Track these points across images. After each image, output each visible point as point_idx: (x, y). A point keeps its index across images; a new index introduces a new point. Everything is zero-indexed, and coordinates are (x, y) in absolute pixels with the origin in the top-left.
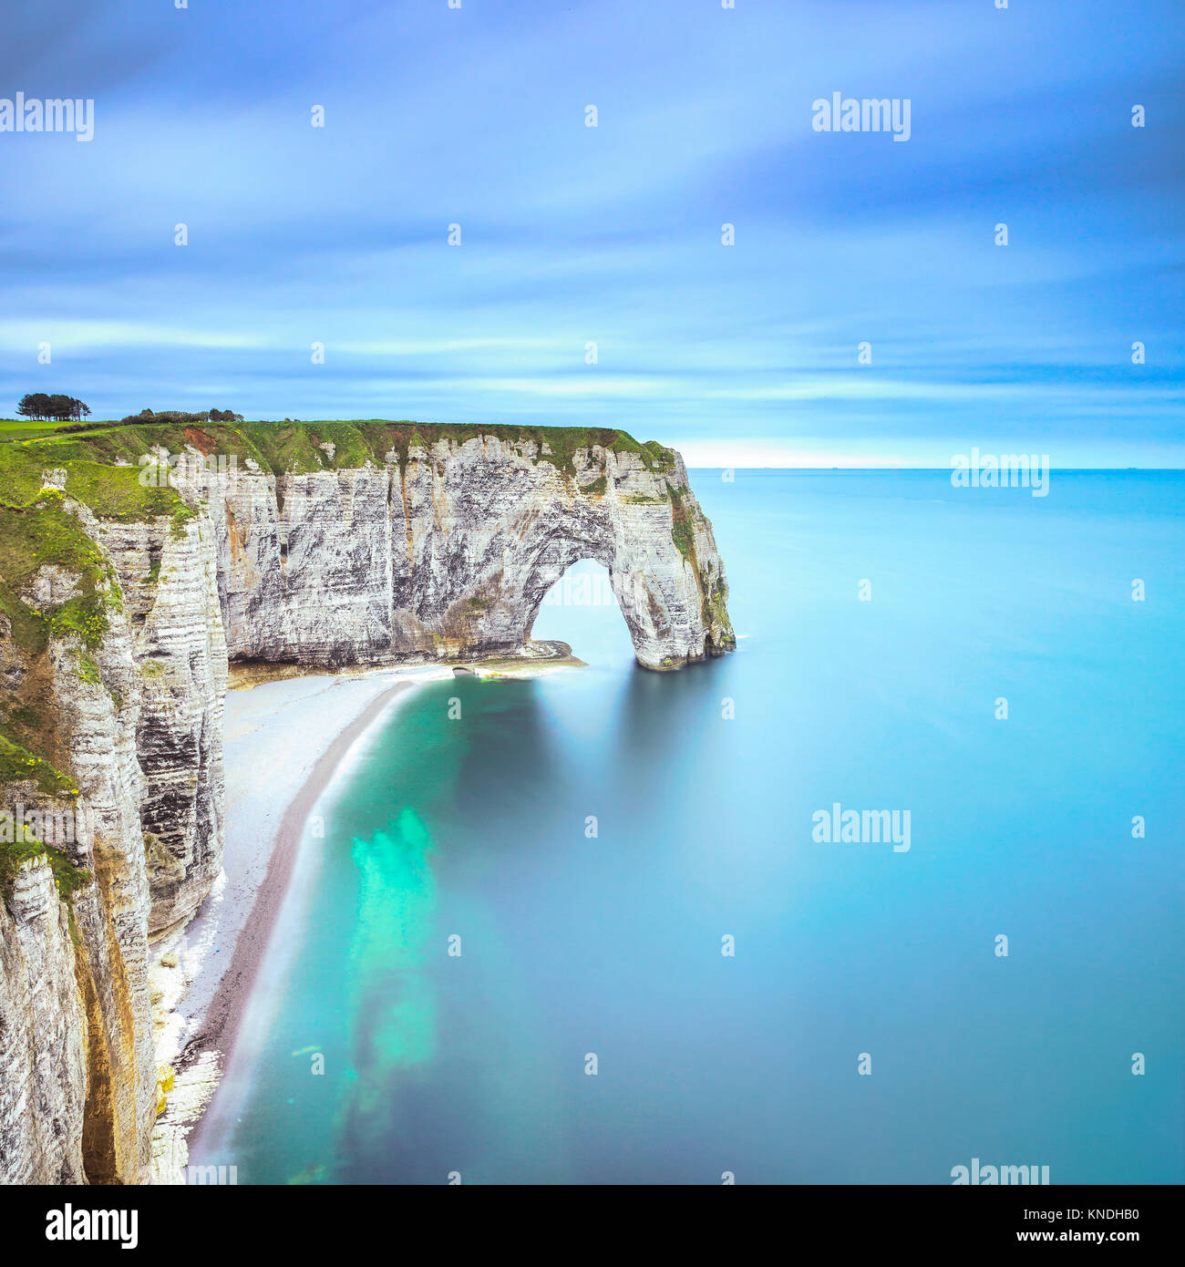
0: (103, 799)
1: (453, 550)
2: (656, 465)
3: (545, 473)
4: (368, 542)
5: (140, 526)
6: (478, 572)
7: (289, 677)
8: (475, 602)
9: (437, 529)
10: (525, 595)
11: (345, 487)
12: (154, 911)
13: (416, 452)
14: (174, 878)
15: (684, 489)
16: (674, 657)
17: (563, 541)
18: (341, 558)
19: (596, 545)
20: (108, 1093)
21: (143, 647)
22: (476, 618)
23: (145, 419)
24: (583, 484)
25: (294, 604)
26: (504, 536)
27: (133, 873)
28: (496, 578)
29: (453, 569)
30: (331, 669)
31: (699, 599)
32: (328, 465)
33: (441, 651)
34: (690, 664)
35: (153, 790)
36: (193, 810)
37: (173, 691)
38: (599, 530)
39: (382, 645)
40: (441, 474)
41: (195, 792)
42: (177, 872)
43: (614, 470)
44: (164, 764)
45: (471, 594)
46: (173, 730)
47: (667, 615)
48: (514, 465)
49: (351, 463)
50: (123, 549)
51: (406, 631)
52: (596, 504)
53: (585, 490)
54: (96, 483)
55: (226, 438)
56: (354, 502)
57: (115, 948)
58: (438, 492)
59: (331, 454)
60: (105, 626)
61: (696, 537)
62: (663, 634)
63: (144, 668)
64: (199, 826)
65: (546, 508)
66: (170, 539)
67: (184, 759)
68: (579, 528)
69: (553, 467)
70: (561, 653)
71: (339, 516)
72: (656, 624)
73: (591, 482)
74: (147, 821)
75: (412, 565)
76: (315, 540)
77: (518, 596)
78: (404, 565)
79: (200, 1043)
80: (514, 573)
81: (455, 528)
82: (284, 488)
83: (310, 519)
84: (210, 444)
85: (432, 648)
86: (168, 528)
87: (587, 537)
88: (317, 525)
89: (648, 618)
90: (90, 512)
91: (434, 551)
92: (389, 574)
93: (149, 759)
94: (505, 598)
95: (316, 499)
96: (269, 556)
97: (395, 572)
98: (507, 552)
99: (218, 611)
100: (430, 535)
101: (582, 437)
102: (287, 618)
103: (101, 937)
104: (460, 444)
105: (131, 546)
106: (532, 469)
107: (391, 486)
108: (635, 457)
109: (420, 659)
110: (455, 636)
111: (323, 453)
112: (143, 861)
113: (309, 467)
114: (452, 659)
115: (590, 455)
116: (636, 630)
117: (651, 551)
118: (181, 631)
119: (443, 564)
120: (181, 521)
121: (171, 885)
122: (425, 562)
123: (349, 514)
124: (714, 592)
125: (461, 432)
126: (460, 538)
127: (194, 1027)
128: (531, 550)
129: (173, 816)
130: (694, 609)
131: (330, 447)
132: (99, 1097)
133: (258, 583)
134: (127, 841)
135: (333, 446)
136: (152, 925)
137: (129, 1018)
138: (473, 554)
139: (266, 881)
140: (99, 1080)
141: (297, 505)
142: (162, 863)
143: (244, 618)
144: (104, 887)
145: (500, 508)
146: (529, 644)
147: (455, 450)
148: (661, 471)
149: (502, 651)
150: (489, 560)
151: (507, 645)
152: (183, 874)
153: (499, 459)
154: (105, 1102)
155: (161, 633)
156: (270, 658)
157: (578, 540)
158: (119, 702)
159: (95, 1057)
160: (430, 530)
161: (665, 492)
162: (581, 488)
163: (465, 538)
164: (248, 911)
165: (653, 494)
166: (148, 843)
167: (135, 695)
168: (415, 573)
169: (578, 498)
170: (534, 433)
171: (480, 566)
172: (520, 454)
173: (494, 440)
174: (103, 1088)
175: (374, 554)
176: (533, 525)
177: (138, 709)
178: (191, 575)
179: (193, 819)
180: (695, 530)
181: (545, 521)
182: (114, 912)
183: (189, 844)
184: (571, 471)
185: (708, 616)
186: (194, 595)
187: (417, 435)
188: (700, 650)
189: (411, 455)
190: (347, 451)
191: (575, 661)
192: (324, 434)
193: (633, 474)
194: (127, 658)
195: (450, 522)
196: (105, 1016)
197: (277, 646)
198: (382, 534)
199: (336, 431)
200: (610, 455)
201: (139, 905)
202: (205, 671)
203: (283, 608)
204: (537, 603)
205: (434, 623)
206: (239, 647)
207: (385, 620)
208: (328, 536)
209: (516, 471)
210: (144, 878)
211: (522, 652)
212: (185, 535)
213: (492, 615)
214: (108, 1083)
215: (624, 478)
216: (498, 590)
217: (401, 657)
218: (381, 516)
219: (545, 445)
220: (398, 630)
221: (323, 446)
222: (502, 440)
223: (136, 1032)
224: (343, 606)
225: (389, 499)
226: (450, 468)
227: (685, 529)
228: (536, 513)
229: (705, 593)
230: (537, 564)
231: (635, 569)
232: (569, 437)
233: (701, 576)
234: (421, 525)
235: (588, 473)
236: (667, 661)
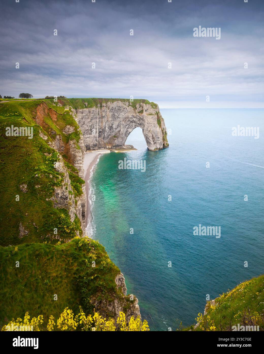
1: (111, 125)
2: (154, 107)
3: (130, 109)
4: (94, 123)
6: (115, 130)
8: (115, 136)
10: (125, 135)
11: (90, 112)
13: (104, 104)
15: (159, 112)
16: (157, 148)
17: (133, 123)
18: (88, 127)
19: (140, 124)
22: (115, 140)
24: (138, 111)
26: (121, 122)
28: (119, 131)
29: (110, 129)
31: (162, 136)
32: (86, 107)
33: (107, 147)
34: (160, 149)
38: (141, 121)
39: (95, 145)
40: (109, 109)
43: (145, 108)
47: (156, 139)
48: (124, 107)
49: (91, 107)
51: (101, 143)
52: (141, 115)
53: (139, 112)
56: (91, 115)
58: (108, 113)
59: (87, 105)
60: (80, 138)
61: (161, 123)
62: (155, 143)
65: (130, 116)
68: (137, 120)
69: (132, 107)
71: (88, 118)
72: (153, 141)
75: (102, 128)
76: (83, 123)
77: (124, 135)
78: (101, 129)
80: (123, 130)
81: (111, 121)
82: (77, 112)
84: (63, 103)
87: (138, 123)
88: (83, 120)
89: (152, 140)
91: (107, 126)
94: (121, 136)
95: (84, 114)
97: (99, 130)
98: (122, 126)
101: (138, 101)
104: (113, 103)
106: (128, 108)
107: (99, 111)
108: (150, 105)
109: (103, 149)
110: (110, 144)
111: (85, 105)
113: (83, 108)
114: (110, 148)
115: (140, 105)
116: (148, 142)
117: (153, 125)
119: (108, 128)
122: (105, 128)
123: (90, 118)
124: (165, 134)
125: (113, 100)
126: (112, 123)
128: (126, 125)
130: (161, 138)
135: (87, 103)
138: (114, 126)
141: (80, 116)
145: (120, 116)
148: (155, 108)
150: (118, 127)
151: (121, 146)
153: (121, 106)
157: (136, 123)
160: (106, 121)
161: (155, 113)
162: (138, 112)
165: (153, 113)
168: (103, 130)
169: (137, 114)
172: (125, 105)
173: (120, 102)
175: (95, 126)
176: (127, 120)
180: (161, 121)
181: (130, 119)
184: (136, 108)
185: (164, 139)
187: (104, 101)
188: (162, 147)
190: (90, 104)
192: (86, 101)
193: (149, 109)
195: (110, 119)
198: (97, 122)
199: (88, 100)
200: (144, 105)
204: (127, 136)
205: (106, 141)
207: (96, 140)
208: (86, 122)
211: (124, 147)
213: (118, 139)
215: (147, 110)
216: (120, 134)
217: (99, 148)
218: (96, 118)
219: (130, 103)
220: (99, 142)
221: (85, 103)
224: (88, 137)
225: (98, 114)
226: (110, 108)
227: (159, 121)
228: (128, 117)
229: (163, 134)
230: (128, 128)
231: (149, 129)
232: (135, 101)
233: (162, 131)
234: (104, 120)
235: (139, 109)
236: (155, 149)
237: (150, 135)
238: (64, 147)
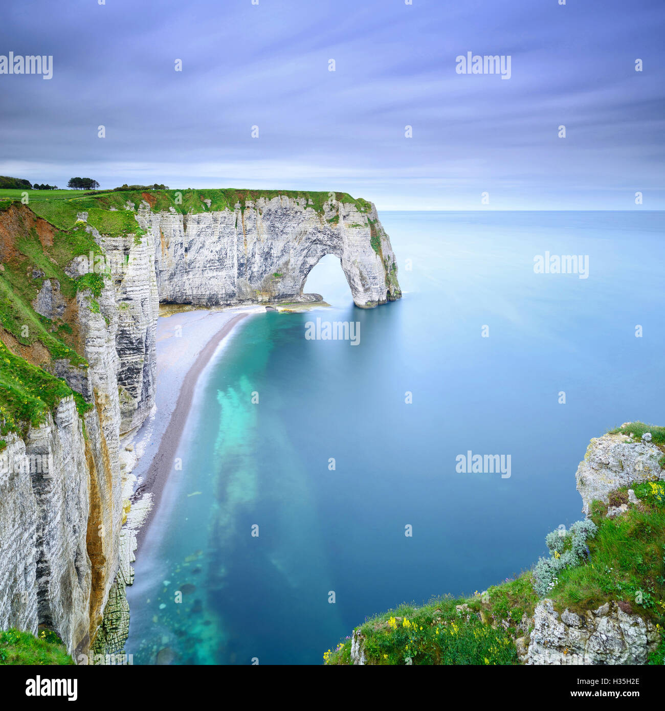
0: (99, 369)
1: (266, 250)
2: (362, 209)
3: (310, 213)
4: (226, 246)
5: (120, 238)
6: (278, 261)
7: (187, 311)
8: (276, 275)
10: (300, 272)
11: (215, 220)
12: (122, 423)
13: (249, 203)
14: (131, 408)
15: (376, 221)
16: (372, 301)
17: (318, 245)
18: (213, 254)
19: (334, 248)
20: (99, 513)
21: (120, 296)
22: (277, 282)
23: (124, 189)
24: (328, 218)
25: (190, 276)
26: (290, 243)
27: (113, 405)
28: (287, 263)
29: (266, 259)
30: (207, 307)
31: (384, 273)
32: (207, 210)
33: (260, 299)
34: (380, 304)
35: (123, 364)
36: (141, 374)
37: (133, 317)
38: (336, 240)
39: (232, 295)
40: (261, 214)
41: (142, 366)
42: (133, 405)
43: (342, 212)
44: (128, 352)
45: (275, 271)
46: (133, 336)
47: (368, 280)
48: (295, 210)
49: (218, 209)
50: (112, 250)
51: (243, 289)
52: (334, 228)
53: (329, 221)
54: (101, 219)
55: (161, 197)
56: (220, 227)
57: (104, 442)
58: (259, 222)
59: (209, 205)
60: (103, 286)
61: (382, 244)
62: (366, 290)
63: (120, 306)
64: (144, 383)
65: (310, 230)
66: (133, 245)
67: (138, 350)
68: (326, 239)
69: (314, 210)
71: (212, 234)
72: (363, 285)
73: (331, 218)
74: (120, 380)
75: (246, 257)
76: (201, 245)
77: (297, 272)
78: (242, 257)
79: (142, 489)
80: (295, 261)
81: (267, 240)
82: (187, 220)
83: (199, 235)
84: (154, 200)
85: (256, 297)
86: (133, 239)
87: (330, 244)
88: (202, 239)
89: (359, 283)
90: (98, 232)
91: (257, 251)
92: (235, 261)
93: (122, 350)
94: (291, 273)
95: (202, 226)
96: (179, 253)
97: (238, 260)
98: (292, 251)
99: (155, 279)
100: (255, 243)
101: (327, 196)
102: (187, 282)
103: (97, 436)
104: (270, 200)
105: (116, 248)
106: (304, 211)
107: (237, 219)
108: (353, 205)
109: (250, 302)
110: (266, 291)
111: (206, 204)
112: (117, 399)
113: (199, 210)
114: (265, 302)
115: (331, 204)
116: (353, 288)
117: (360, 250)
118: (138, 289)
119: (261, 257)
120: (139, 236)
121: (131, 411)
122: (253, 256)
123: (217, 233)
124: (391, 270)
125: (270, 194)
126: (270, 244)
127: (141, 481)
128: (303, 250)
129: (132, 378)
130: (381, 278)
131: (209, 201)
132: (95, 514)
133: (174, 266)
134: (110, 389)
135: (210, 201)
136: (121, 430)
137: (110, 476)
138: (275, 252)
139: (175, 410)
140: (95, 507)
141: (193, 228)
142: (127, 400)
143: (167, 282)
144: (99, 411)
145: (288, 230)
146: (302, 295)
147: (267, 203)
148: (365, 212)
149: (289, 299)
150: (283, 255)
151: (292, 295)
152: (136, 406)
153: (288, 207)
154: (98, 518)
155: (128, 289)
156: (178, 301)
157: (325, 245)
158: (108, 322)
159: (93, 495)
160: (255, 240)
161: (367, 222)
162: (327, 221)
163: (272, 244)
164: (167, 425)
165: (361, 223)
166: (120, 390)
167: (116, 319)
168: (247, 261)
169: (326, 225)
170: (304, 194)
171: (279, 257)
172: (298, 204)
173: (286, 198)
174: (97, 510)
175: (228, 251)
176: (304, 238)
177: (117, 325)
178: (143, 262)
179: (141, 379)
180: (381, 240)
181: (310, 236)
182: (104, 424)
183: (139, 391)
184: (322, 212)
185: (388, 281)
186: (144, 271)
187: (249, 195)
188: (384, 298)
189: (247, 205)
190: (216, 203)
192: (206, 195)
193: (351, 214)
194: (112, 301)
195: (265, 236)
196: (98, 475)
197: (182, 296)
198: (233, 242)
199: (212, 194)
200: (341, 204)
201: (115, 421)
202: (148, 308)
203: (185, 278)
204: (306, 275)
205: (256, 285)
206: (165, 296)
207: (233, 284)
208: (207, 243)
209: (296, 212)
210: (118, 407)
211: (299, 299)
212: (141, 243)
213: (284, 281)
214: (99, 508)
215: (347, 215)
216: (287, 269)
217: (241, 301)
218: (232, 233)
219: (310, 200)
220: (240, 289)
221: (206, 201)
222: (289, 198)
223: (113, 483)
224: (214, 277)
225: (236, 226)
226: (265, 211)
227: (377, 240)
228: (306, 232)
229: (387, 270)
230: (306, 256)
231: (352, 259)
232: (321, 196)
233: (384, 262)
234: (251, 238)
235: (331, 213)
236: (369, 303)
237: (355, 272)
238: (65, 307)
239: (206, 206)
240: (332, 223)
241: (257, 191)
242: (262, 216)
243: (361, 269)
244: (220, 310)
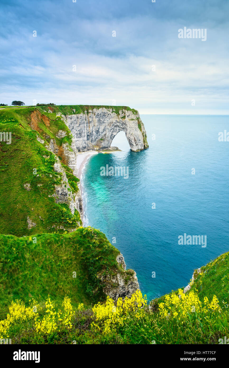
1: (97, 129)
2: (135, 113)
3: (114, 115)
4: (82, 128)
6: (102, 134)
8: (101, 139)
9: (94, 125)
10: (110, 138)
11: (78, 118)
13: (90, 111)
15: (139, 118)
16: (139, 149)
17: (117, 128)
18: (77, 131)
19: (124, 128)
22: (102, 142)
24: (121, 117)
26: (106, 127)
28: (105, 135)
29: (97, 133)
32: (74, 114)
33: (95, 149)
34: (141, 150)
38: (124, 125)
39: (85, 148)
40: (95, 115)
43: (127, 114)
45: (101, 138)
47: (137, 141)
48: (108, 113)
49: (79, 113)
51: (89, 145)
52: (124, 120)
53: (122, 118)
55: (55, 108)
56: (79, 120)
58: (94, 118)
59: (75, 111)
61: (142, 127)
62: (137, 145)
65: (114, 122)
68: (120, 125)
69: (115, 114)
70: (117, 149)
72: (136, 143)
73: (123, 116)
75: (90, 132)
76: (72, 128)
77: (109, 138)
78: (88, 132)
80: (108, 134)
81: (97, 125)
82: (66, 118)
83: (71, 124)
84: (53, 110)
85: (94, 148)
87: (122, 127)
88: (73, 125)
89: (134, 142)
91: (94, 130)
92: (86, 134)
94: (107, 139)
95: (72, 120)
97: (87, 134)
98: (107, 130)
100: (93, 127)
101: (121, 108)
104: (98, 109)
106: (112, 114)
107: (86, 117)
108: (131, 111)
109: (92, 150)
110: (98, 146)
111: (73, 111)
113: (71, 114)
114: (97, 150)
115: (122, 111)
116: (131, 144)
117: (134, 129)
119: (95, 132)
122: (92, 132)
123: (78, 123)
125: (98, 107)
126: (98, 127)
128: (111, 129)
130: (142, 140)
131: (74, 110)
135: (75, 110)
138: (101, 130)
141: (69, 121)
145: (106, 121)
146: (111, 147)
147: (97, 110)
148: (136, 114)
149: (106, 149)
150: (104, 131)
151: (107, 147)
153: (105, 112)
157: (120, 127)
160: (93, 126)
161: (136, 118)
163: (99, 127)
165: (134, 119)
168: (90, 134)
169: (120, 119)
170: (111, 107)
171: (102, 132)
172: (109, 111)
173: (104, 108)
175: (83, 130)
176: (112, 125)
180: (142, 125)
181: (114, 124)
184: (119, 114)
185: (144, 142)
187: (90, 108)
188: (143, 148)
189: (89, 111)
190: (78, 111)
191: (120, 150)
192: (73, 108)
193: (131, 115)
195: (96, 124)
198: (84, 126)
199: (75, 107)
200: (126, 111)
204: (112, 139)
205: (94, 143)
207: (85, 143)
208: (75, 127)
209: (109, 114)
211: (110, 149)
213: (104, 142)
215: (129, 116)
216: (106, 137)
217: (88, 150)
218: (84, 123)
219: (114, 109)
220: (88, 145)
221: (73, 110)
222: (106, 108)
224: (78, 140)
225: (86, 120)
226: (96, 114)
227: (140, 125)
228: (112, 122)
229: (144, 137)
230: (112, 132)
231: (131, 133)
232: (118, 108)
233: (143, 134)
234: (91, 125)
235: (122, 115)
236: (138, 150)
237: (132, 138)
238: (58, 150)
239: (74, 112)
240: (123, 119)
241: (93, 106)
242: (95, 116)
243: (135, 137)
244: (80, 153)
